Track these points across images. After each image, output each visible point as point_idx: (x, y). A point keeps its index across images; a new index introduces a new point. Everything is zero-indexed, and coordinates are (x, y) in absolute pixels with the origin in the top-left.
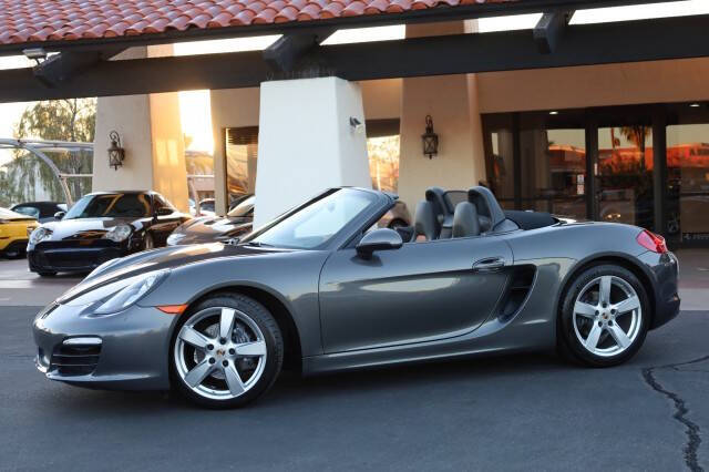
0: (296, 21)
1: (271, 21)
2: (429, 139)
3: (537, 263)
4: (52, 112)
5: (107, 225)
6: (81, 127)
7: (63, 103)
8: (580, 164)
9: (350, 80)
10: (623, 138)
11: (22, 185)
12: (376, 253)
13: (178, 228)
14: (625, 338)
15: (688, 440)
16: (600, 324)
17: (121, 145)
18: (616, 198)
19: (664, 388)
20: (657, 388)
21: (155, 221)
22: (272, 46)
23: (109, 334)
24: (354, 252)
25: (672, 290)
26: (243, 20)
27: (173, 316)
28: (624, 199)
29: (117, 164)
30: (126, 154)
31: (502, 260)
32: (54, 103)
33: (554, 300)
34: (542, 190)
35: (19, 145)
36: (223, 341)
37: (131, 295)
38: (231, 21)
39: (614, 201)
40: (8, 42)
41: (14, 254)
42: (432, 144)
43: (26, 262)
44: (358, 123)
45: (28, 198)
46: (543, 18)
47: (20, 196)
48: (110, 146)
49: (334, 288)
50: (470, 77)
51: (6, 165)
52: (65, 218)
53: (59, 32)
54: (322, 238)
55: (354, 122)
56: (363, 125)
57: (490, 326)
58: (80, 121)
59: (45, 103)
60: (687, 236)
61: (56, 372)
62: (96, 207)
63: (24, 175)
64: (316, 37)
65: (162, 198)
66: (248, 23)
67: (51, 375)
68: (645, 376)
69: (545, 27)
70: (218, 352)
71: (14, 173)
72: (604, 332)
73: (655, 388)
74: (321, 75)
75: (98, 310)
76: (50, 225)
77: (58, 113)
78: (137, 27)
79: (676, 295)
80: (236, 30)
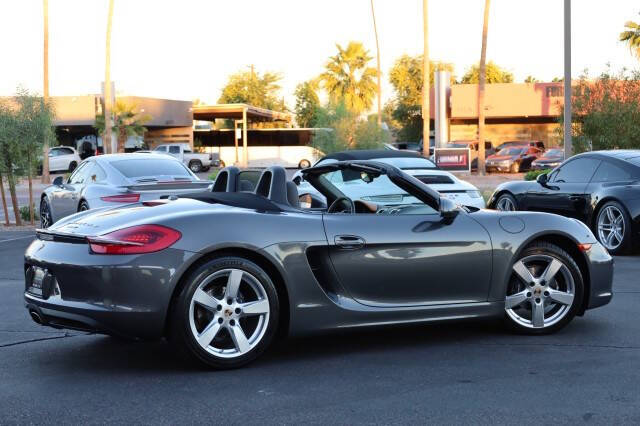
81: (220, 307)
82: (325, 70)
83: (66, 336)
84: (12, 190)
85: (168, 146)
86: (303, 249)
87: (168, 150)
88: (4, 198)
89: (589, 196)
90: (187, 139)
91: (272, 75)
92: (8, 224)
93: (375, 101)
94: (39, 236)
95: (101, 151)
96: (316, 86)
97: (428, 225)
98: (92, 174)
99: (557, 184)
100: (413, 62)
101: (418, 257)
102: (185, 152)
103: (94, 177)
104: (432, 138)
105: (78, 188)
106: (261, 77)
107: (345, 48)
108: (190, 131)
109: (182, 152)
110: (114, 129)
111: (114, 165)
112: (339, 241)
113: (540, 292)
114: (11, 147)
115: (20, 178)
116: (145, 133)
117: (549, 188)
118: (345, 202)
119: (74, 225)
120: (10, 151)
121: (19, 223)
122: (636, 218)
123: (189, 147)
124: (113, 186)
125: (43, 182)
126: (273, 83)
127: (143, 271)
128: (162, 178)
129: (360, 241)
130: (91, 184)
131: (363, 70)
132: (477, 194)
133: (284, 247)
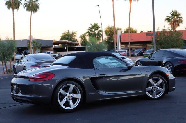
81: (67, 95)
82: (88, 31)
83: (21, 104)
84: (5, 65)
85: (47, 52)
86: (89, 78)
87: (47, 53)
88: (3, 67)
89: (162, 61)
90: (52, 50)
91: (74, 32)
92: (4, 74)
93: (101, 39)
94: (15, 77)
95: (29, 53)
96: (86, 35)
97: (124, 70)
98: (27, 59)
99: (153, 58)
100: (111, 28)
101: (121, 79)
102: (52, 53)
103: (27, 60)
104: (117, 48)
105: (23, 63)
106: (71, 33)
107: (93, 25)
108: (53, 48)
109: (51, 53)
110: (32, 48)
111: (33, 57)
112: (99, 75)
113: (155, 88)
114: (5, 53)
115: (8, 62)
116: (41, 49)
117: (151, 59)
118: (100, 64)
119: (25, 73)
120: (5, 54)
121: (7, 73)
122: (175, 67)
123: (52, 52)
124: (33, 62)
125: (14, 62)
126: (74, 35)
127: (45, 86)
128: (46, 60)
129: (105, 75)
130: (27, 62)
131: (98, 31)
132: (132, 62)
133: (84, 78)
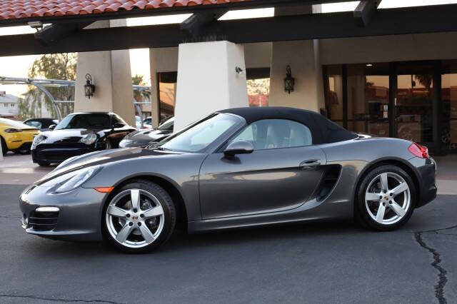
0: (202, 5)
1: (186, 5)
2: (289, 81)
3: (343, 164)
4: (53, 61)
5: (83, 133)
6: (71, 71)
7: (59, 55)
8: (385, 98)
9: (236, 43)
10: (417, 81)
11: (33, 107)
12: (236, 155)
13: (127, 136)
14: (401, 210)
15: (439, 280)
16: (384, 204)
17: (92, 83)
18: (409, 120)
19: (428, 245)
20: (423, 245)
21: (113, 132)
22: (186, 20)
23: (65, 205)
24: (222, 155)
25: (432, 182)
26: (168, 4)
27: (104, 194)
28: (414, 121)
29: (89, 95)
30: (96, 89)
31: (319, 161)
32: (53, 56)
33: (353, 187)
34: (361, 114)
35: (29, 82)
36: (135, 211)
37: (80, 180)
38: (160, 5)
39: (407, 122)
40: (19, 17)
41: (25, 151)
42: (290, 85)
43: (30, 157)
44: (241, 71)
45: (37, 116)
46: (360, 4)
47: (32, 114)
48: (86, 83)
49: (209, 177)
50: (315, 41)
51: (23, 95)
52: (56, 128)
53: (51, 11)
54: (203, 145)
55: (238, 70)
56: (245, 72)
57: (311, 204)
58: (70, 67)
59: (48, 56)
60: (454, 146)
61: (32, 228)
62: (76, 122)
63: (35, 101)
64: (215, 15)
65: (118, 117)
66: (171, 6)
67: (28, 230)
68: (416, 238)
69: (361, 10)
70: (133, 218)
71: (28, 100)
72: (387, 208)
73: (422, 245)
74: (218, 40)
75: (58, 190)
76: (46, 133)
77: (56, 62)
78: (101, 8)
79: (434, 185)
80: (163, 10)
